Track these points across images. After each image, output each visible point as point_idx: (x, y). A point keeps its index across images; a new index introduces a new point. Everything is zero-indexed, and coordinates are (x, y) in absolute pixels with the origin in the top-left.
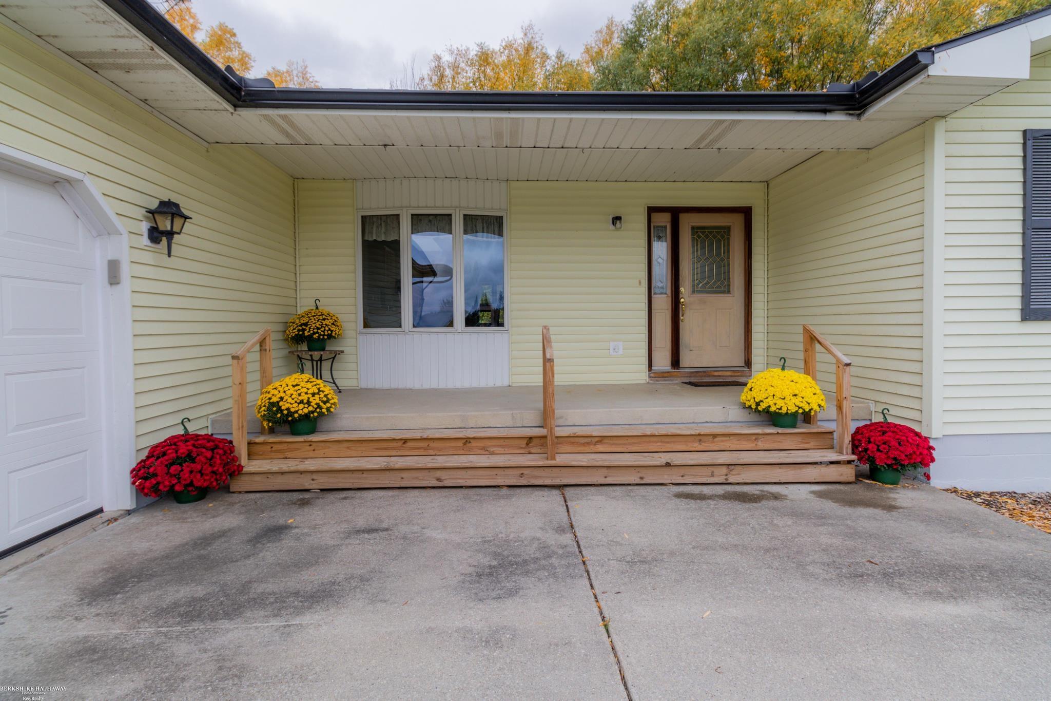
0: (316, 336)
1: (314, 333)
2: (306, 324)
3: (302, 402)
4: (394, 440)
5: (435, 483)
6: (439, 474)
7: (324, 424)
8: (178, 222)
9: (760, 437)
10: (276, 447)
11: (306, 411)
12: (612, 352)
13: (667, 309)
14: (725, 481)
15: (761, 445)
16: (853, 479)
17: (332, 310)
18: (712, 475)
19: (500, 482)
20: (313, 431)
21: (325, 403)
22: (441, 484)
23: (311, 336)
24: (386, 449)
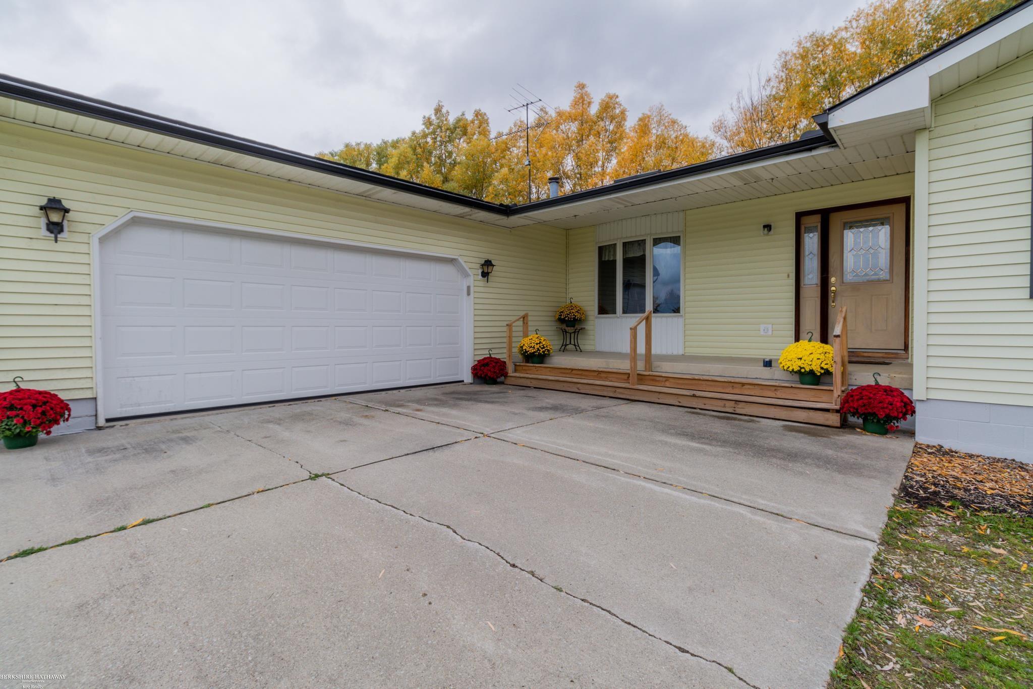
0: (567, 318)
1: (566, 317)
2: (562, 312)
3: (531, 347)
4: (567, 369)
5: (577, 391)
6: (579, 386)
7: (547, 360)
8: (490, 268)
9: (779, 388)
10: (524, 368)
11: (533, 351)
12: (762, 333)
13: (817, 297)
14: (733, 412)
15: (779, 394)
16: (839, 425)
17: (578, 304)
18: (724, 406)
19: (605, 394)
20: (542, 362)
21: (542, 348)
22: (579, 391)
23: (564, 319)
24: (564, 373)
